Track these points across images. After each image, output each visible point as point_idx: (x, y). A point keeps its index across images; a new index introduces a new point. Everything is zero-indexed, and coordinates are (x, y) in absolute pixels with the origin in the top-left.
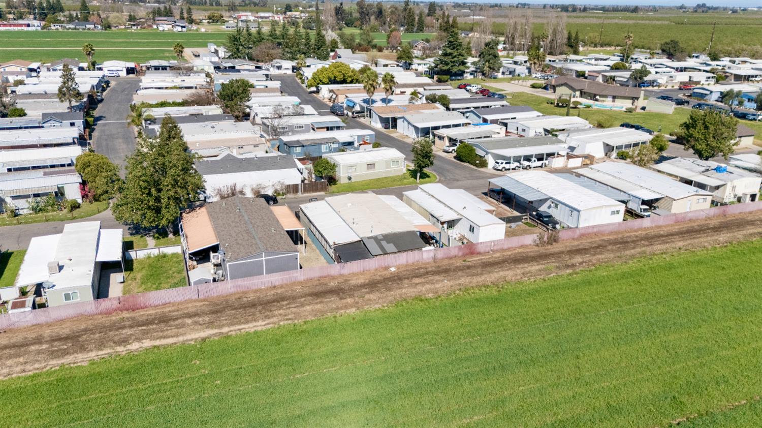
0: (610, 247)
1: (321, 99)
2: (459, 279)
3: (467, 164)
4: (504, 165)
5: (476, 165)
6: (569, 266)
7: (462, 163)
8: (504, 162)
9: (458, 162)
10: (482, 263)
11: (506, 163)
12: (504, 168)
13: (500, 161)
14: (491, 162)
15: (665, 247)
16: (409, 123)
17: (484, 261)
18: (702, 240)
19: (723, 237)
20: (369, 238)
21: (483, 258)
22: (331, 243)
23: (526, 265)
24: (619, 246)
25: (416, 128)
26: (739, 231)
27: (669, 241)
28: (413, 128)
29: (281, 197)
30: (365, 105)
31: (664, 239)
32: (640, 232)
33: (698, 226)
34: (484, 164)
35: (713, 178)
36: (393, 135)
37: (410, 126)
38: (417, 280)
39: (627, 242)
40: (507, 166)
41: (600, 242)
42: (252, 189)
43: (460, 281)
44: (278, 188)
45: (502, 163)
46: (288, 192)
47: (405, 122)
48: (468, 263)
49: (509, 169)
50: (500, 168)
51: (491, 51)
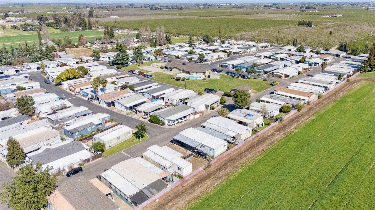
0: (229, 164)
1: (65, 89)
2: (185, 198)
3: (156, 124)
4: (172, 124)
5: (161, 125)
6: (219, 178)
7: (153, 124)
8: (172, 122)
9: (152, 123)
10: (190, 186)
11: (173, 122)
13: (170, 122)
14: (166, 122)
15: (245, 159)
16: (122, 105)
17: (190, 184)
18: (255, 151)
19: (261, 148)
20: (144, 189)
21: (189, 182)
22: (129, 196)
23: (205, 182)
24: (231, 162)
25: (126, 107)
26: (264, 143)
27: (246, 155)
28: (124, 107)
29: (82, 166)
30: (94, 94)
31: (244, 154)
32: (235, 153)
33: (252, 144)
34: (163, 124)
35: (249, 119)
36: (115, 110)
37: (122, 106)
38: (170, 204)
39: (233, 159)
41: (225, 162)
42: (68, 167)
43: (186, 199)
44: (81, 162)
46: (85, 163)
47: (119, 104)
48: (185, 188)
49: (175, 124)
50: (171, 125)
51: (139, 52)
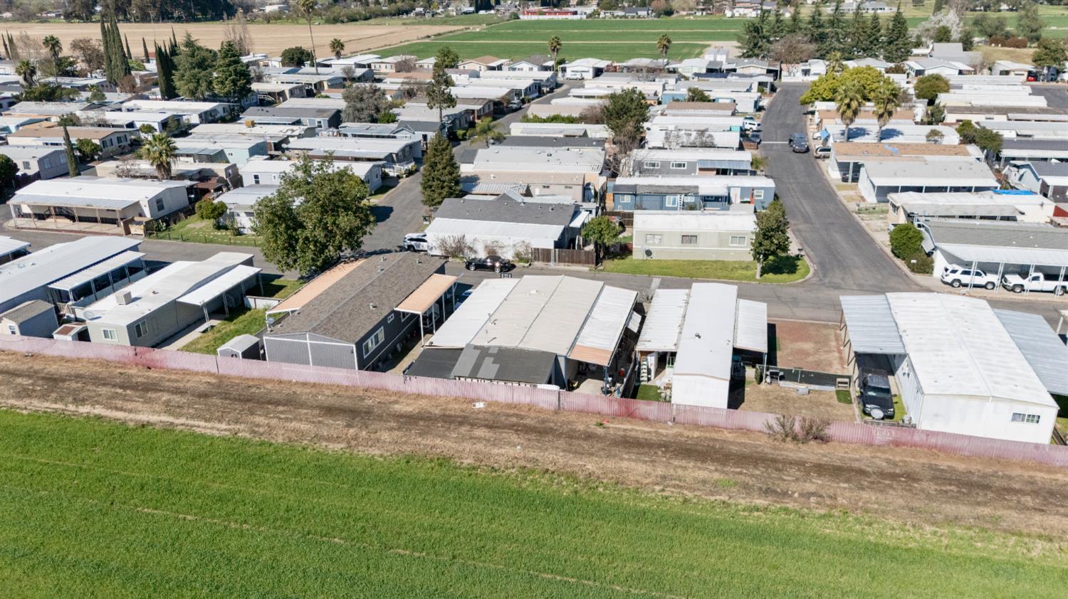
3: (900, 262)
4: (958, 276)
5: (911, 266)
7: (894, 259)
8: (960, 270)
9: (891, 255)
11: (962, 273)
12: (959, 281)
13: (952, 267)
20: (476, 347)
22: (428, 343)
25: (873, 187)
28: (871, 185)
29: (522, 264)
34: (924, 268)
36: (842, 193)
37: (868, 181)
40: (965, 279)
42: (486, 247)
44: (522, 250)
45: (954, 272)
46: (536, 259)
47: (865, 172)
49: (966, 285)
50: (948, 279)
